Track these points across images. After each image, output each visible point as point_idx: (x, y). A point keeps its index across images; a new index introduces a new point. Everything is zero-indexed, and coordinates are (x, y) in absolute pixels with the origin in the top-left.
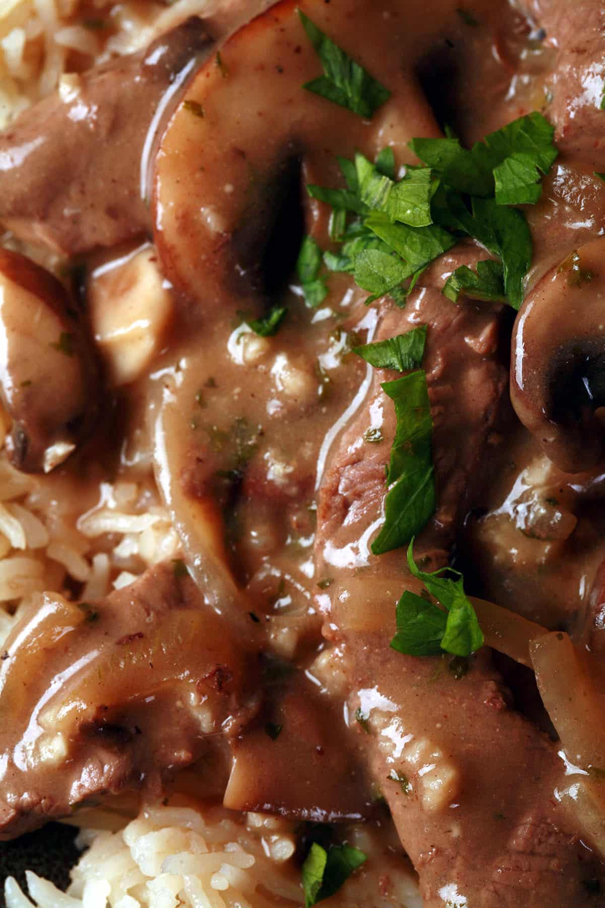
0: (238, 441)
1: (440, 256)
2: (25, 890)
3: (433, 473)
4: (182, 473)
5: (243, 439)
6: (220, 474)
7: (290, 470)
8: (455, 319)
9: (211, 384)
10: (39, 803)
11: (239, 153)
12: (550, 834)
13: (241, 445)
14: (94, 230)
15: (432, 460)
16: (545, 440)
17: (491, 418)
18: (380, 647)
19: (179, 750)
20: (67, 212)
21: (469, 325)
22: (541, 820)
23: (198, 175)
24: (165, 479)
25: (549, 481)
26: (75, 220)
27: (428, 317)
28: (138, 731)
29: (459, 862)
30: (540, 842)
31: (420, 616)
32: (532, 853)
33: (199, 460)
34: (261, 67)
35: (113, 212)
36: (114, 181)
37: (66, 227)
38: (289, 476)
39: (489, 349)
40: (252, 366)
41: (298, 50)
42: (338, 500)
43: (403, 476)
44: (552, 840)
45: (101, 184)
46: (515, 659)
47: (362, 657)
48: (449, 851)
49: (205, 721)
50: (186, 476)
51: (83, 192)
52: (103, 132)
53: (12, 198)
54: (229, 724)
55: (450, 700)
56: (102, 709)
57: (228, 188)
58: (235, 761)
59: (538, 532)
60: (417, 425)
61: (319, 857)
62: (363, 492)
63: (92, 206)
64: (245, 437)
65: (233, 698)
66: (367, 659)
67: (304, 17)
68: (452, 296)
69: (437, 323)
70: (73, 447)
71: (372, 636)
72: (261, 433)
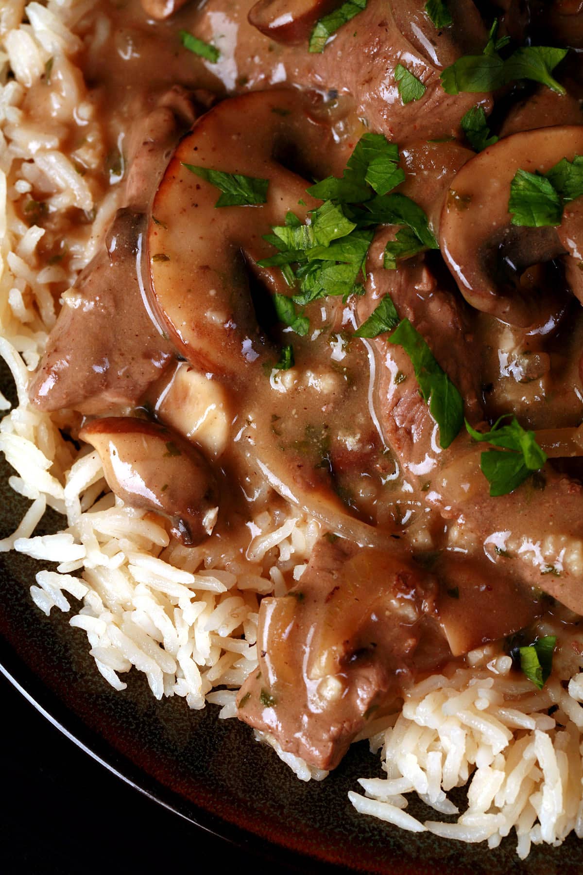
0: (315, 440)
1: (370, 246)
2: (364, 793)
3: (448, 378)
5: (317, 438)
6: (317, 468)
7: (358, 436)
8: (402, 279)
9: (275, 418)
10: (343, 727)
11: (205, 268)
13: (318, 441)
14: (142, 373)
15: (443, 372)
16: (504, 312)
17: (459, 326)
18: (485, 501)
19: (406, 641)
20: (120, 373)
21: (412, 278)
23: (189, 296)
24: (286, 491)
25: (517, 343)
26: (128, 375)
27: (385, 289)
28: (375, 645)
31: (498, 465)
33: (300, 467)
34: (184, 210)
35: (147, 355)
36: (137, 335)
37: (124, 383)
38: (360, 441)
39: (433, 284)
40: (294, 391)
41: (198, 187)
42: (401, 432)
43: (432, 390)
45: (130, 342)
46: (568, 456)
47: (478, 515)
49: (410, 613)
50: (299, 480)
51: (122, 355)
52: (112, 310)
53: (82, 385)
54: (426, 606)
55: (547, 505)
56: (346, 643)
57: (212, 293)
58: (442, 625)
59: (531, 376)
60: (422, 353)
61: (530, 654)
62: (414, 417)
63: (133, 359)
64: (316, 435)
66: (481, 513)
67: (189, 167)
68: (392, 265)
69: (393, 289)
70: (217, 508)
71: (476, 497)
72: (326, 427)
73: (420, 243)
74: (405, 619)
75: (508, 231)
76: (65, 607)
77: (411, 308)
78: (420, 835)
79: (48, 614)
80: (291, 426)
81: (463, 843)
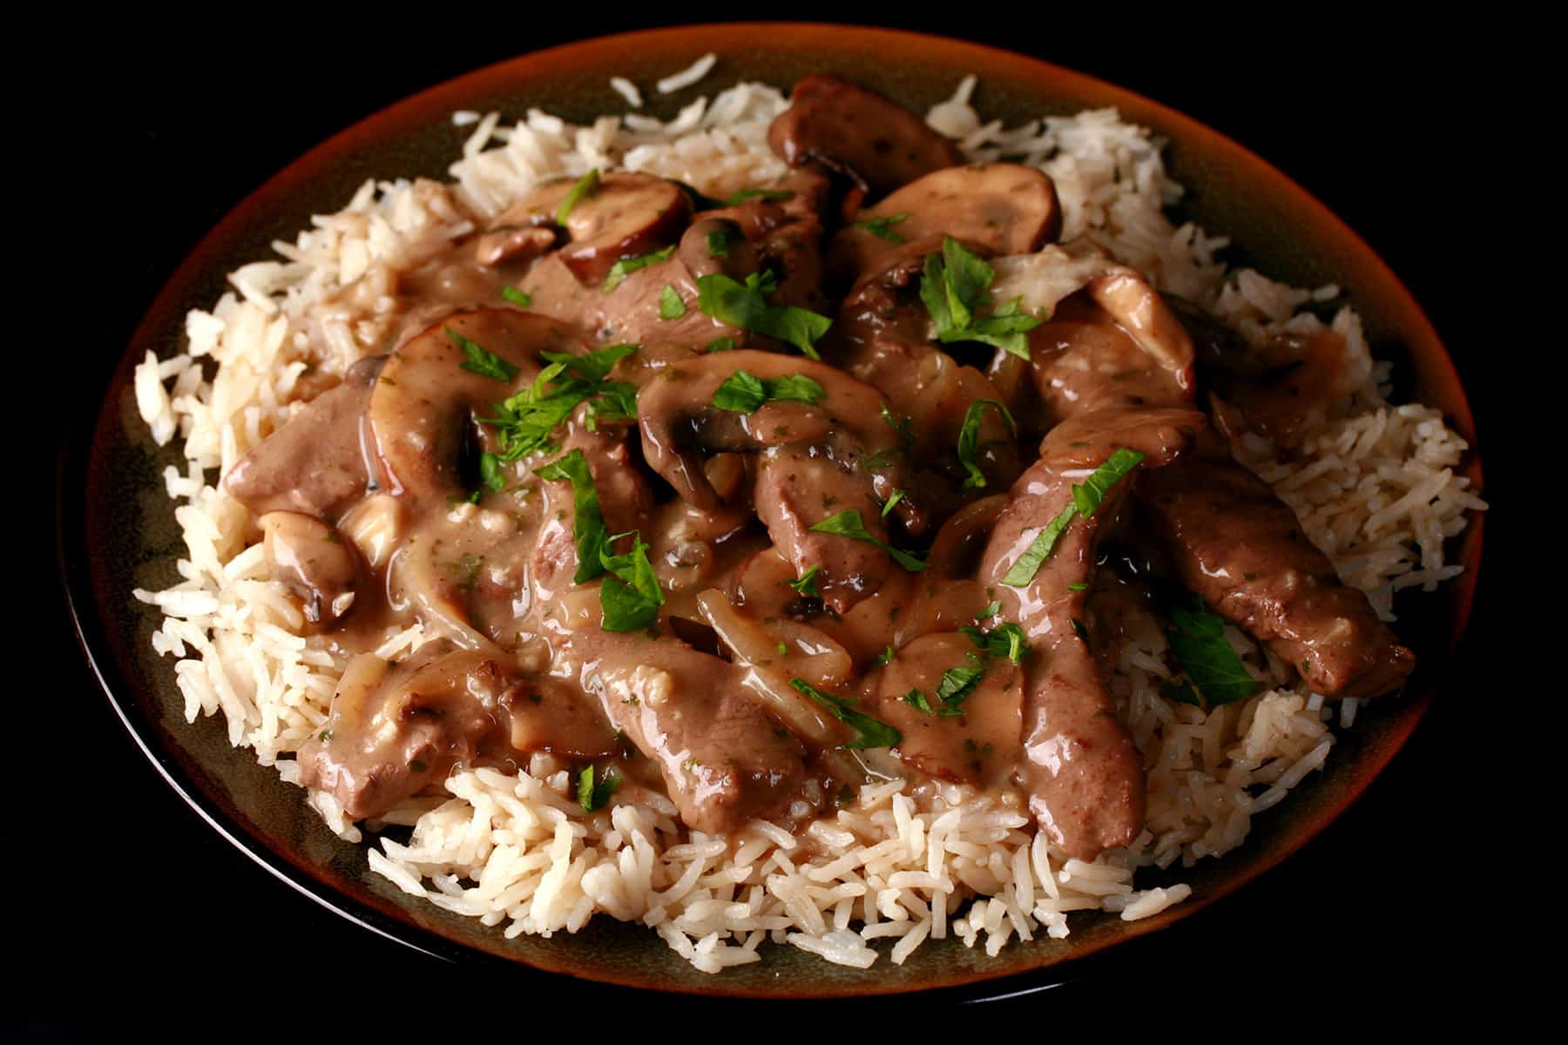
0: (467, 566)
1: (577, 405)
2: (383, 853)
3: (605, 530)
4: (432, 587)
5: (470, 564)
6: (459, 586)
7: (507, 570)
8: (597, 443)
9: (439, 542)
10: (384, 767)
11: (426, 402)
12: (743, 706)
13: (470, 566)
14: (334, 483)
15: (602, 522)
17: (637, 498)
18: (596, 633)
19: (475, 721)
20: (313, 475)
21: (608, 446)
22: (734, 699)
23: (401, 417)
24: (427, 607)
26: (320, 480)
27: (579, 445)
28: (443, 712)
29: (685, 736)
30: (737, 711)
31: (618, 598)
32: (733, 718)
33: (442, 580)
34: (427, 358)
35: (345, 468)
36: (342, 448)
37: (314, 487)
38: (508, 575)
39: (624, 457)
40: (466, 523)
41: (449, 347)
42: (545, 564)
43: (585, 533)
44: (745, 708)
45: (333, 451)
46: (688, 618)
47: (585, 645)
48: (677, 731)
49: (487, 702)
50: (436, 588)
51: (322, 460)
52: (328, 421)
53: (273, 473)
54: (504, 699)
55: (652, 650)
56: (415, 695)
57: (423, 421)
58: (512, 717)
59: (686, 560)
60: (588, 496)
62: (562, 553)
63: (330, 466)
64: (470, 562)
65: (503, 680)
66: (589, 644)
67: (448, 331)
68: (592, 426)
69: (586, 446)
70: (353, 594)
71: (588, 627)
72: (482, 558)
73: (623, 411)
74: (479, 702)
75: (705, 408)
76: (180, 651)
77: (597, 468)
78: (420, 899)
79: (162, 654)
80: (450, 552)
81: (456, 915)
